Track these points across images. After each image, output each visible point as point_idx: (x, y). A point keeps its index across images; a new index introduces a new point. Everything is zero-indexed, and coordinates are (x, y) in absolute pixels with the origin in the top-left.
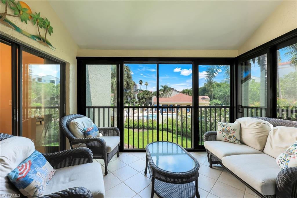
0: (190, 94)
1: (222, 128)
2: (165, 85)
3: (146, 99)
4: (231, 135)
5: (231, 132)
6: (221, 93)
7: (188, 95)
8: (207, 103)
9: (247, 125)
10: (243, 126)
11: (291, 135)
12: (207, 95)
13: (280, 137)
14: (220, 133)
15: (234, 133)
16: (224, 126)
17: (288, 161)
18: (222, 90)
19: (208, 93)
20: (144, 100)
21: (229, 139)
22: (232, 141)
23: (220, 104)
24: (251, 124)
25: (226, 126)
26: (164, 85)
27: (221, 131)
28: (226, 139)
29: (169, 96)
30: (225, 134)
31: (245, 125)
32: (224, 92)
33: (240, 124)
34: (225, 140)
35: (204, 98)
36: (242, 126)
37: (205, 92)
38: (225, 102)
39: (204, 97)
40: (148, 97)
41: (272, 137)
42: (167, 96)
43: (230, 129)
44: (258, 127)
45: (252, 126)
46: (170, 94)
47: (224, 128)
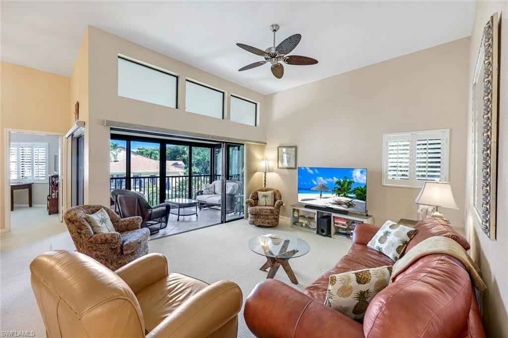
6: (199, 158)
7: (150, 158)
8: (181, 172)
12: (180, 158)
18: (200, 153)
19: (181, 157)
23: (198, 173)
28: (208, 193)
32: (202, 156)
35: (175, 165)
37: (177, 153)
38: (203, 170)
39: (176, 163)
46: (115, 155)
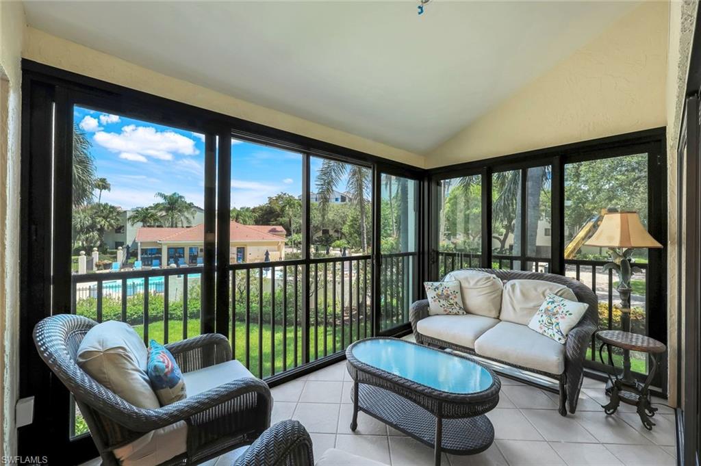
0: (241, 221)
1: (435, 293)
2: (175, 194)
3: (101, 230)
4: (452, 301)
5: (451, 297)
7: (237, 222)
9: (472, 283)
10: (465, 285)
11: (536, 290)
12: (278, 223)
13: (523, 294)
14: (435, 301)
15: (455, 297)
16: (437, 288)
17: (558, 324)
20: (96, 234)
21: (450, 310)
22: (455, 311)
24: (478, 281)
25: (441, 289)
26: (168, 194)
27: (437, 297)
28: (446, 311)
29: (185, 224)
30: (443, 302)
31: (469, 283)
33: (460, 282)
34: (445, 313)
35: (274, 231)
36: (463, 285)
39: (275, 229)
40: (111, 225)
41: (512, 296)
42: (180, 225)
43: (449, 293)
44: (488, 284)
45: (480, 283)
46: (187, 218)
47: (439, 292)
